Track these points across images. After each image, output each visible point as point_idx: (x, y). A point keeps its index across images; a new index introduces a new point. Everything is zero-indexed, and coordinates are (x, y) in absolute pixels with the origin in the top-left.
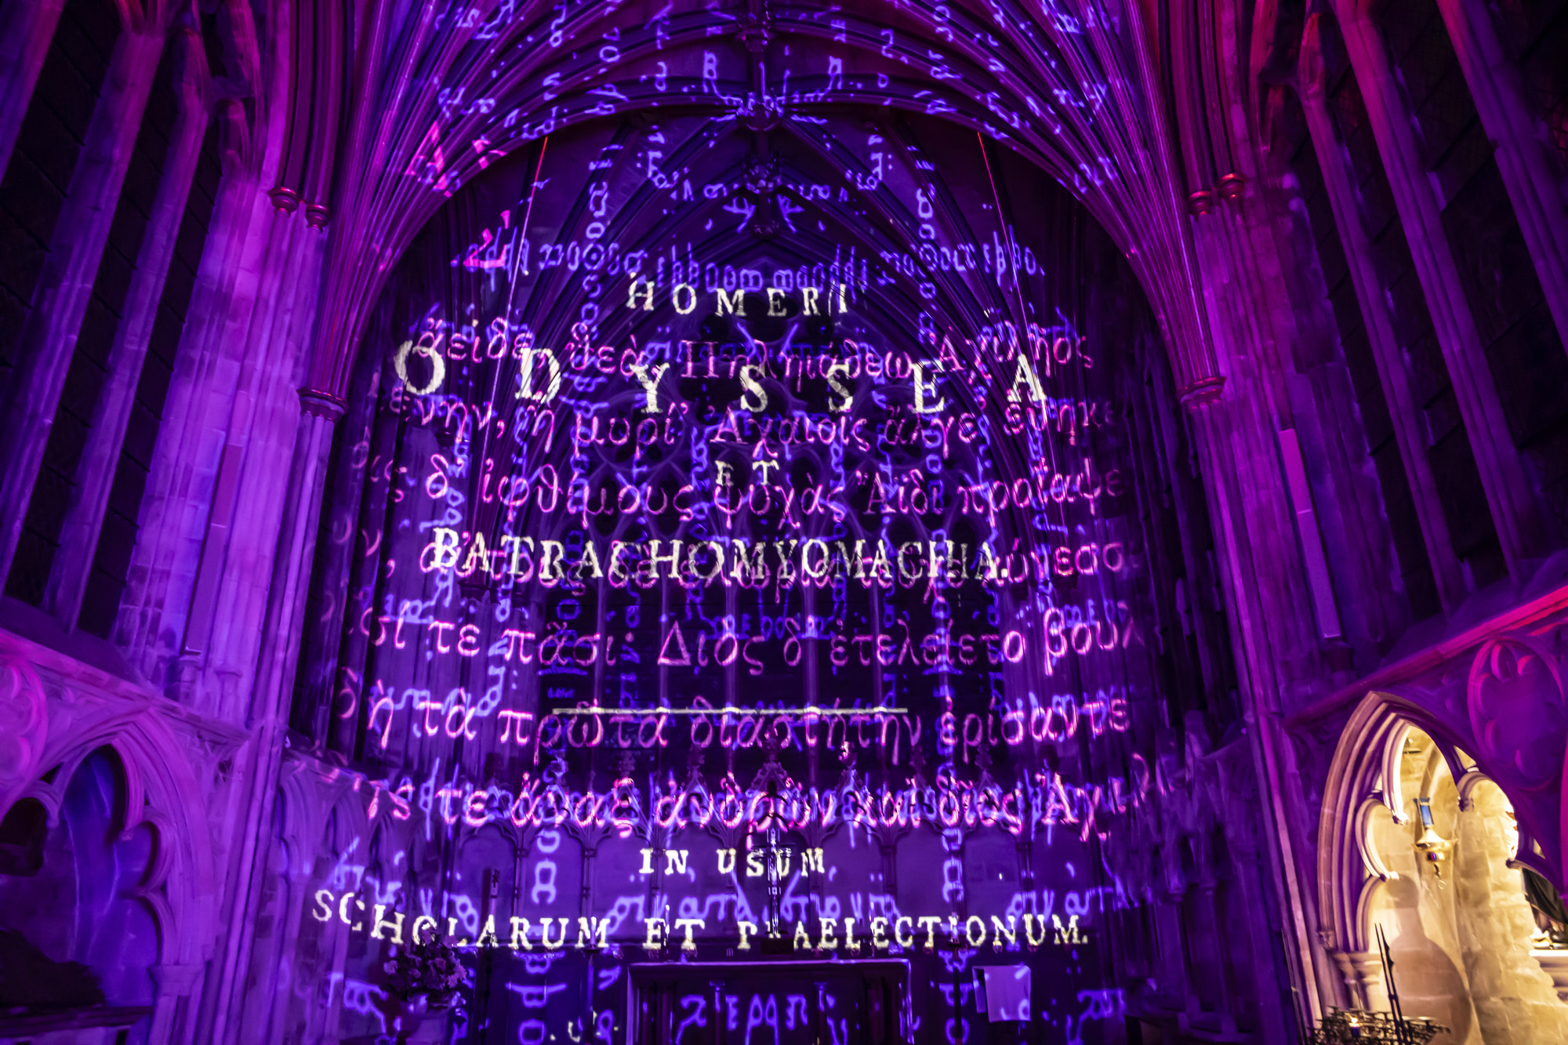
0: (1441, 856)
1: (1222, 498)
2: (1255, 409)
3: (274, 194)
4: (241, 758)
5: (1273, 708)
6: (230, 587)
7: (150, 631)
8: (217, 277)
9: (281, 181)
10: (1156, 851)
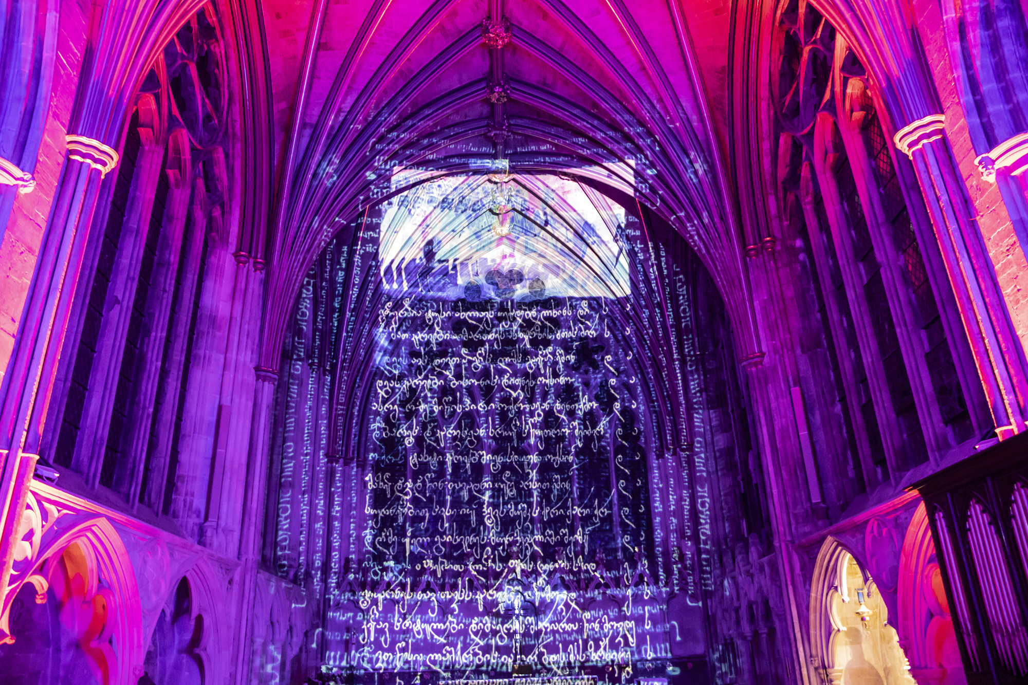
0: (867, 618)
1: (763, 421)
2: (780, 372)
3: (236, 255)
4: (237, 578)
5: (789, 538)
6: (227, 482)
7: (189, 510)
8: (210, 307)
9: (239, 248)
10: (737, 610)
